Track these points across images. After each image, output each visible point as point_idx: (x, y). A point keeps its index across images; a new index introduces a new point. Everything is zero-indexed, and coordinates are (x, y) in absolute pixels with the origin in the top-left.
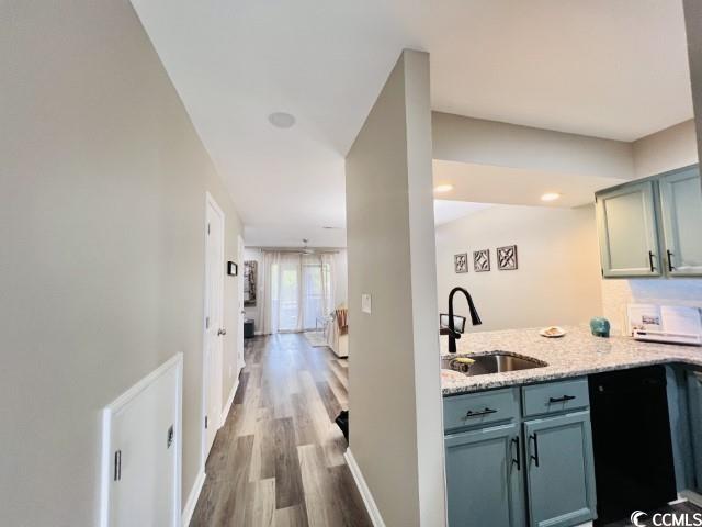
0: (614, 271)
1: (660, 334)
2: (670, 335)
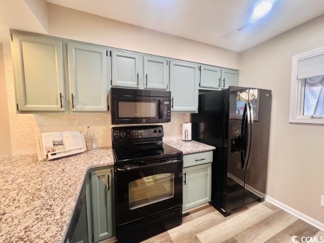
1: (64, 152)
2: (69, 151)
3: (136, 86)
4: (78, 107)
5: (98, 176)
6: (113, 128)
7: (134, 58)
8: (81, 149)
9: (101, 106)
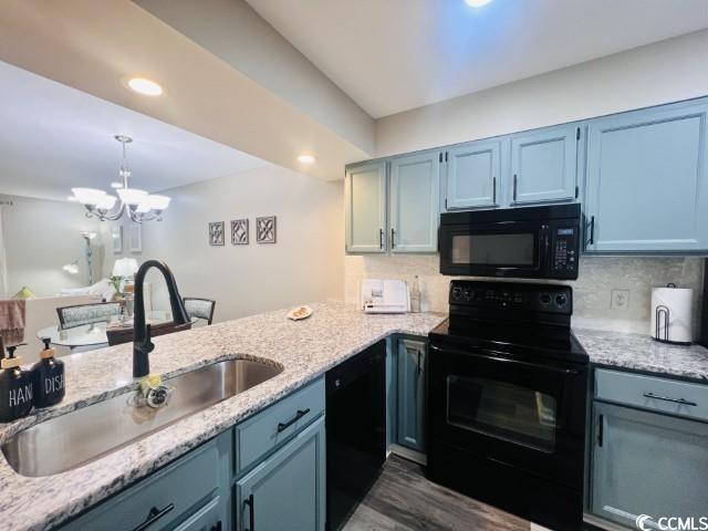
0: (356, 247)
1: (382, 306)
2: (388, 306)
3: (492, 203)
4: (399, 247)
5: (408, 349)
6: (453, 281)
7: (489, 151)
8: (402, 307)
9: (428, 243)
